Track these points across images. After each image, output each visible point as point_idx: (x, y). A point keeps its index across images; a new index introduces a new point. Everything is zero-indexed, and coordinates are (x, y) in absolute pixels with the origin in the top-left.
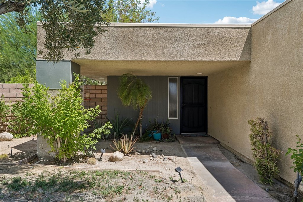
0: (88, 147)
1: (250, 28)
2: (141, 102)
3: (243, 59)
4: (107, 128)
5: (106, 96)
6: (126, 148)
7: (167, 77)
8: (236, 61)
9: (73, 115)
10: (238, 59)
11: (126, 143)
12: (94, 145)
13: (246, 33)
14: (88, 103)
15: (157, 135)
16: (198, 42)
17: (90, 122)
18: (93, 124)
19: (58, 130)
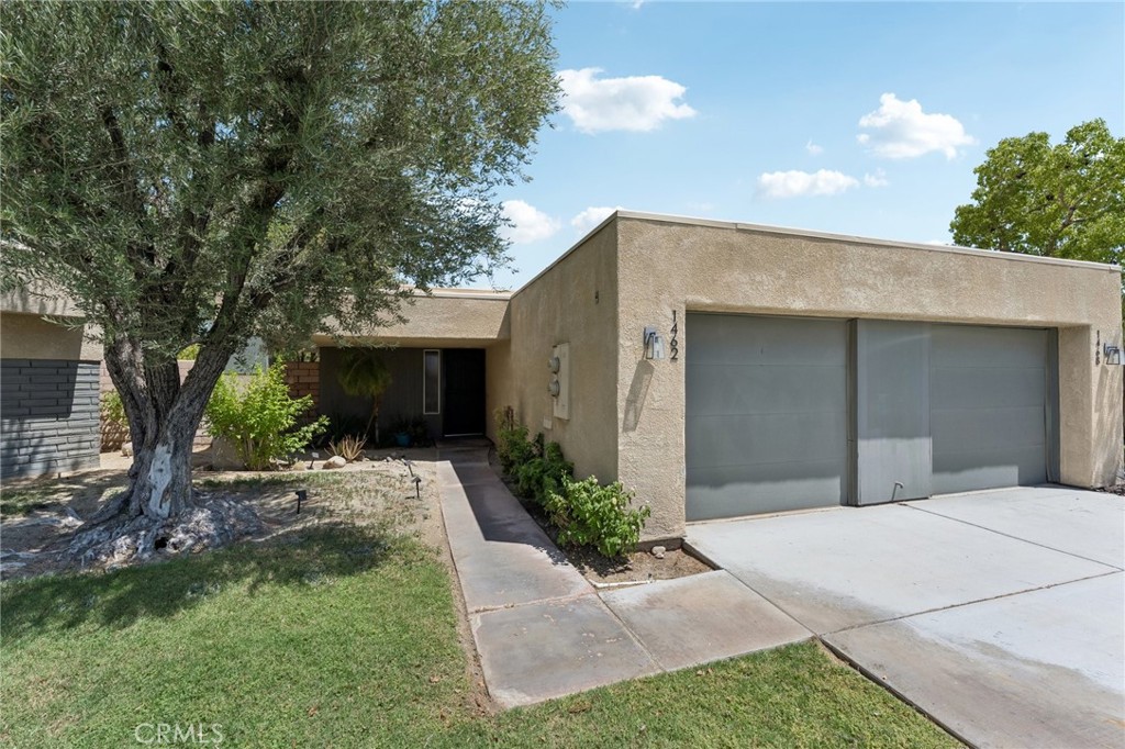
0: (293, 450)
1: (510, 301)
2: (375, 389)
3: (502, 337)
4: (321, 425)
5: (316, 379)
6: (349, 452)
7: (421, 349)
8: (492, 339)
9: (274, 406)
10: (495, 337)
11: (349, 447)
12: (303, 447)
13: (504, 306)
14: (295, 393)
15: (403, 438)
16: (445, 316)
17: (297, 418)
18: (304, 418)
19: (252, 428)
